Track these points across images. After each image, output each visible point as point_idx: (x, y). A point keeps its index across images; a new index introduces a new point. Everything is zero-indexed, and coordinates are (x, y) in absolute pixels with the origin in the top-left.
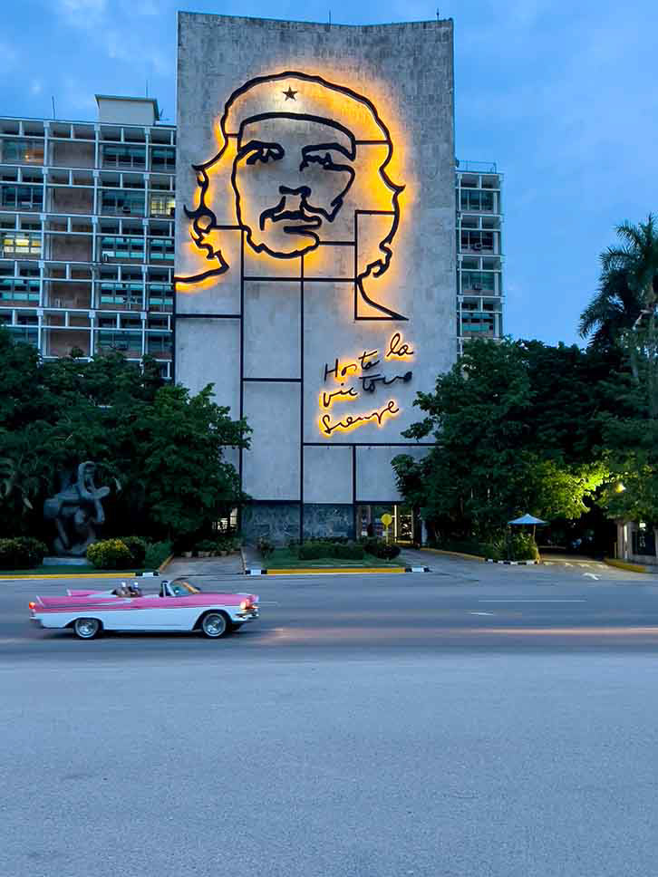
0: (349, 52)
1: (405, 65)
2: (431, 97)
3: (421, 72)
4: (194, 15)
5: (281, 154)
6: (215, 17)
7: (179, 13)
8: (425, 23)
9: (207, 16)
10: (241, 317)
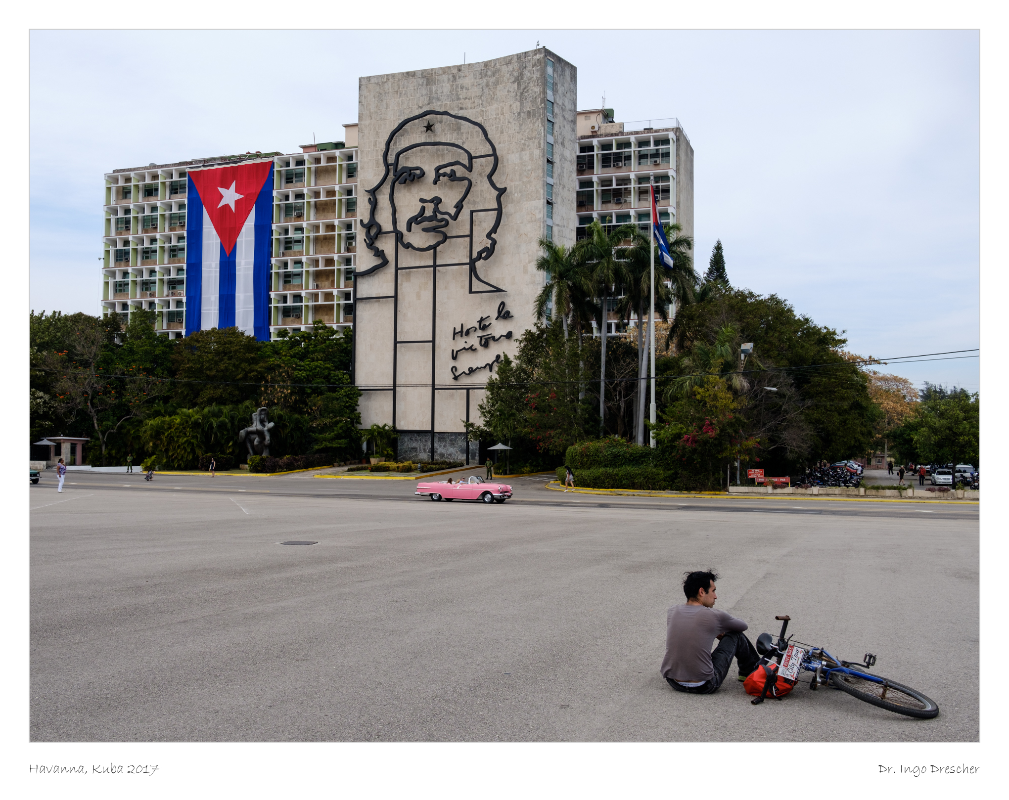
0: (475, 84)
1: (512, 90)
2: (529, 112)
3: (522, 93)
4: (369, 78)
5: (423, 174)
6: (382, 76)
7: (360, 79)
8: (525, 53)
9: (378, 77)
10: (396, 297)
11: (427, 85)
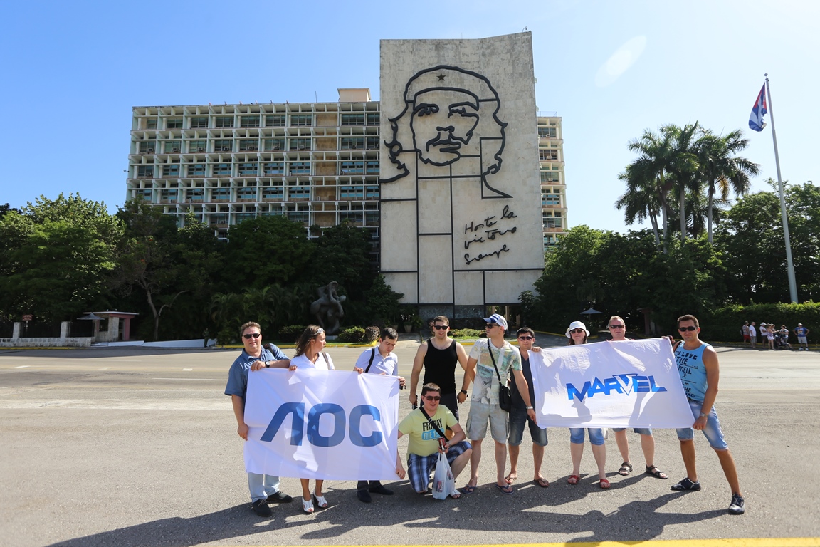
0: (474, 53)
1: (505, 58)
2: (520, 73)
3: (514, 61)
4: (388, 41)
5: (437, 110)
6: (399, 40)
7: (381, 41)
8: (516, 34)
9: (396, 40)
10: (417, 199)
11: (436, 50)
